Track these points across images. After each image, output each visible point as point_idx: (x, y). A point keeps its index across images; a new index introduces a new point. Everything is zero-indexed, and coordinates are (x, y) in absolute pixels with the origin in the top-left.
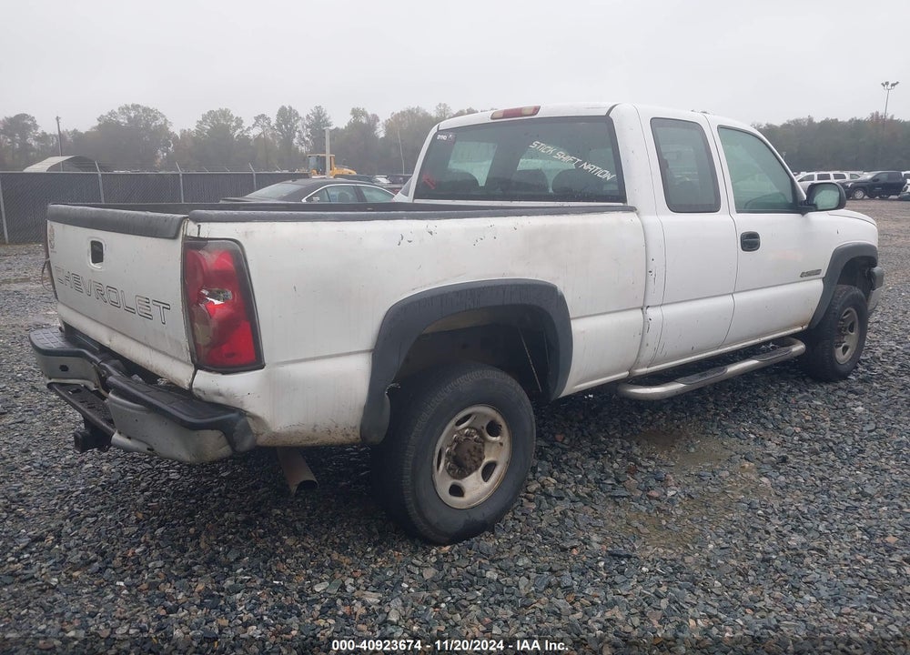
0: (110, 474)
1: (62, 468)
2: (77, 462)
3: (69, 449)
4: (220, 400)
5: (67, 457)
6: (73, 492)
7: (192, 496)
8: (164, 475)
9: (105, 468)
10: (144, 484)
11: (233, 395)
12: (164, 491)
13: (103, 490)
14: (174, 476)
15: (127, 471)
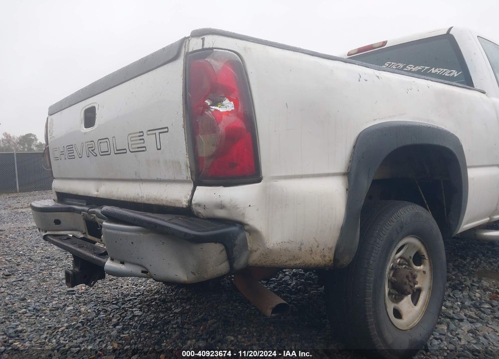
0: (87, 313)
1: (50, 310)
2: (61, 305)
3: (55, 297)
4: (221, 213)
5: (54, 303)
6: (59, 328)
7: (155, 327)
8: (129, 313)
9: (83, 309)
10: (115, 320)
11: (235, 207)
12: (132, 325)
13: (83, 325)
14: (138, 313)
15: (101, 311)
